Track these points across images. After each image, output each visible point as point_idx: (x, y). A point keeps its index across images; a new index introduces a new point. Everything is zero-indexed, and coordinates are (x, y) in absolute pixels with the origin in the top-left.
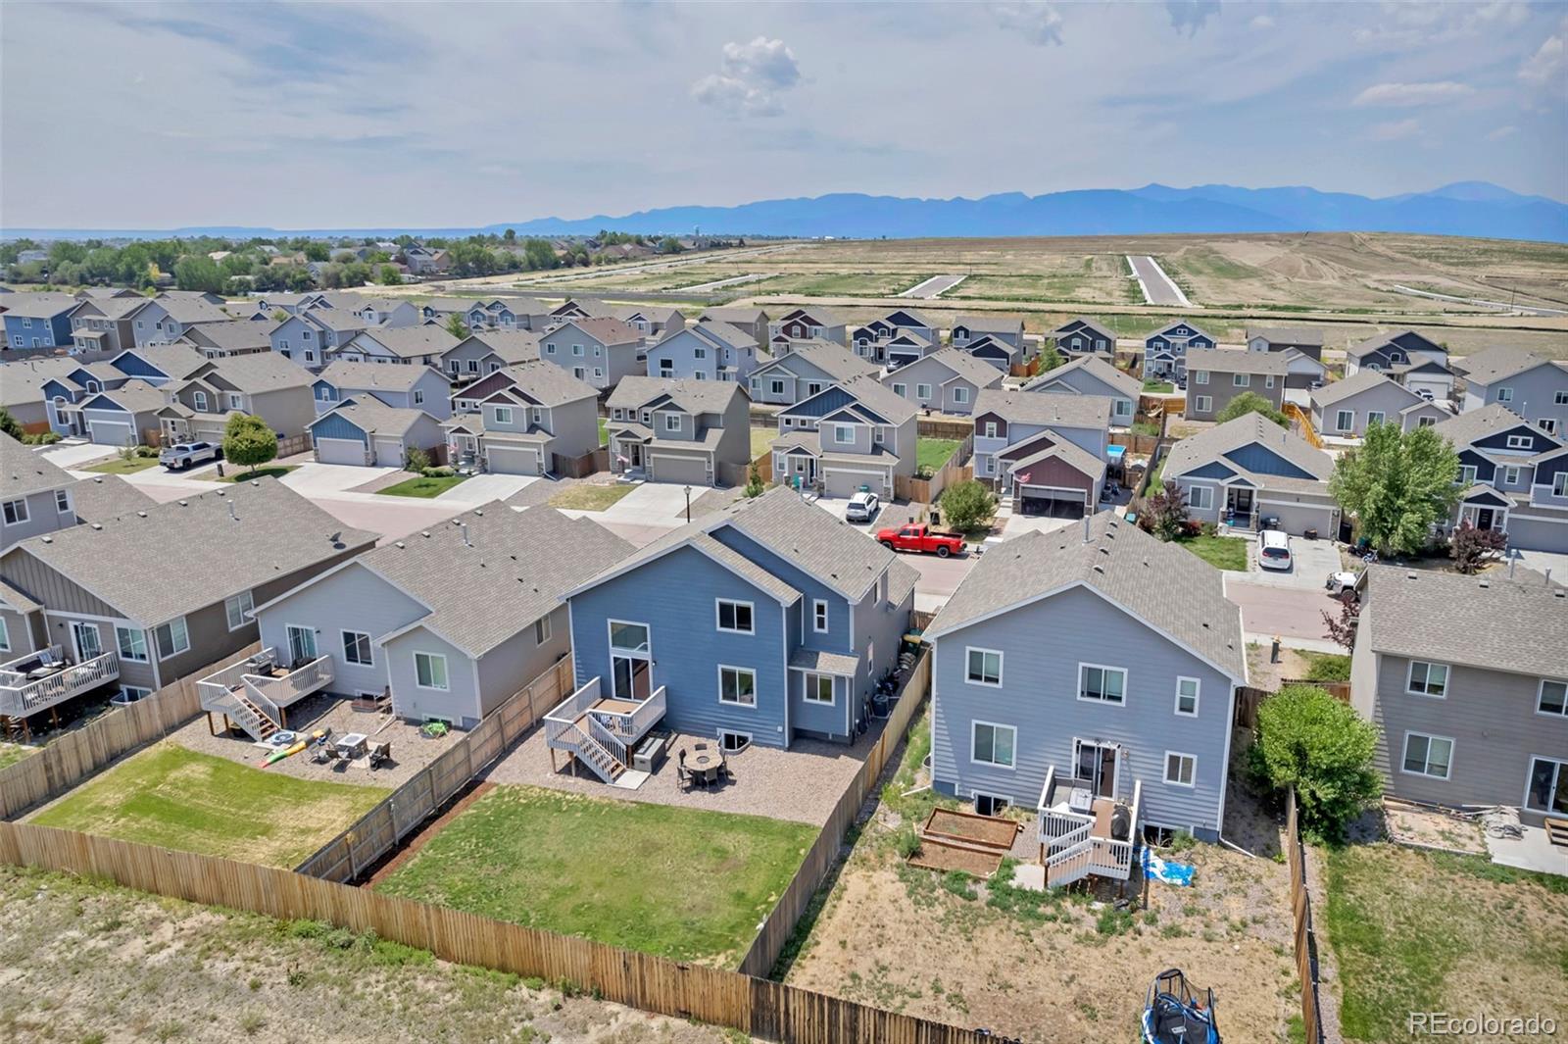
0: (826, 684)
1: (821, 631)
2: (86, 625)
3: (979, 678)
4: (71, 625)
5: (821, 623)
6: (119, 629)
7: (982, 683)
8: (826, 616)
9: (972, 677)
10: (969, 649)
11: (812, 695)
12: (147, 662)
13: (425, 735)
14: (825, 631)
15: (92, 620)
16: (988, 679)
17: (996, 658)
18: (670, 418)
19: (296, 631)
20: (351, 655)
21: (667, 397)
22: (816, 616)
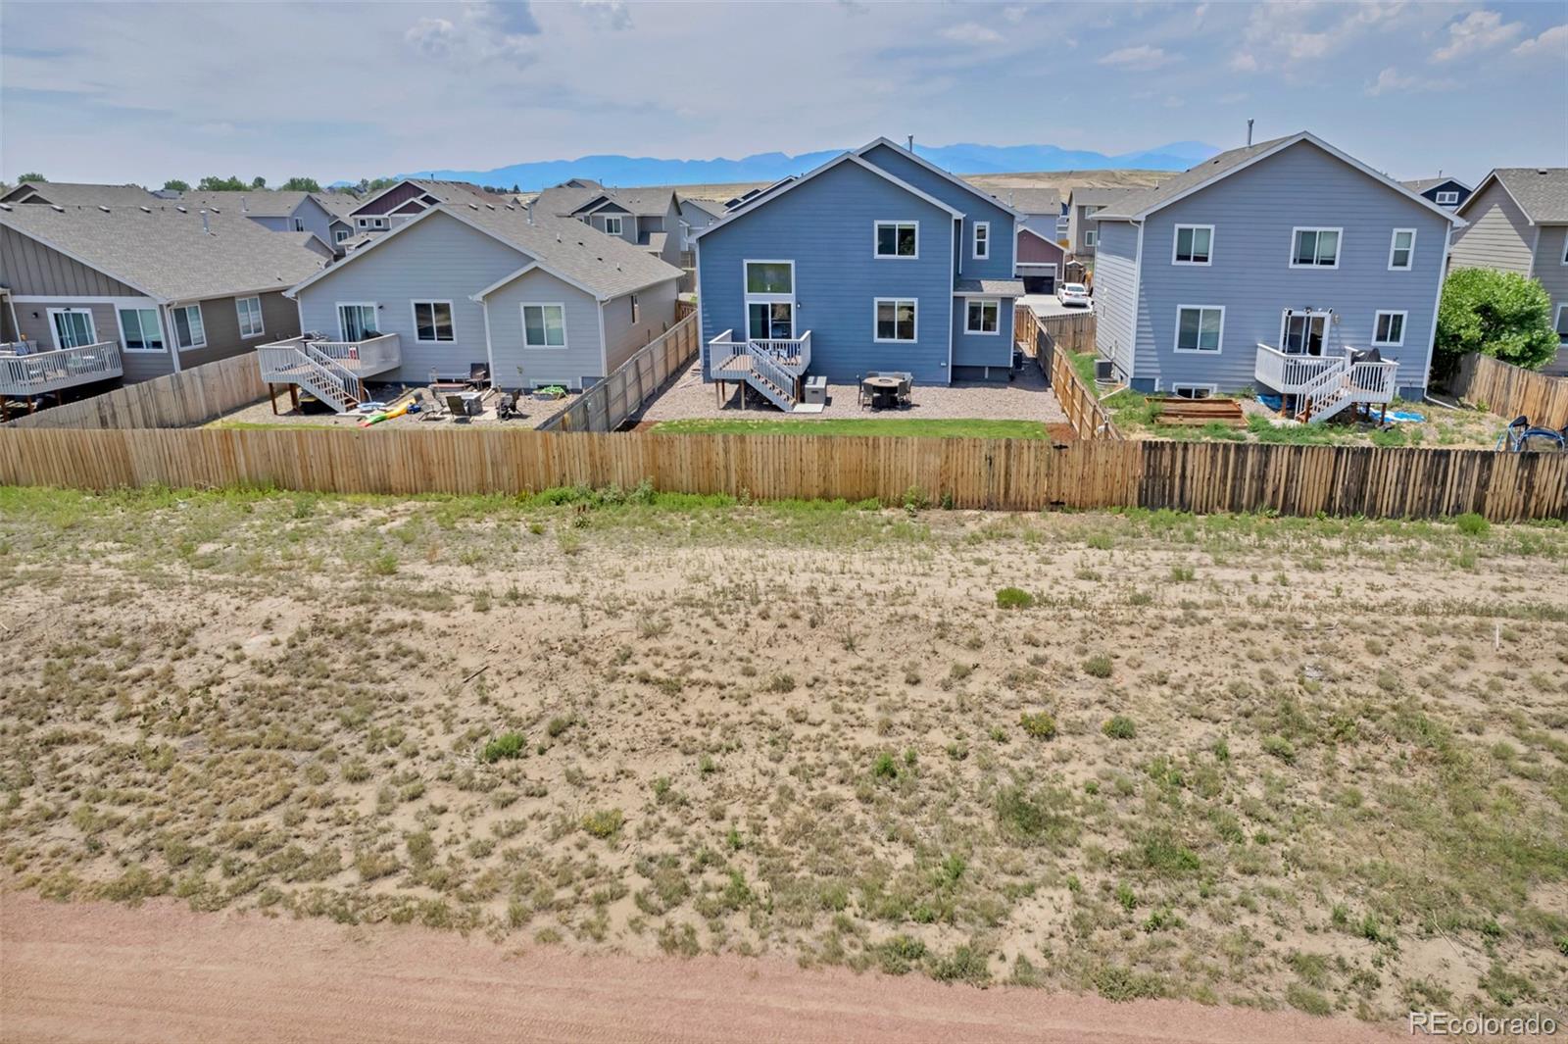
0: (990, 311)
1: (981, 257)
2: (74, 310)
3: (1187, 258)
4: (50, 312)
5: (981, 251)
6: (121, 311)
7: (1191, 263)
8: (987, 240)
9: (1180, 258)
10: (1178, 226)
11: (974, 326)
12: (164, 350)
13: (542, 397)
14: (986, 256)
15: (82, 302)
16: (1196, 259)
17: (1207, 234)
18: (609, 221)
19: (349, 311)
20: (425, 333)
21: (603, 199)
22: (976, 240)
